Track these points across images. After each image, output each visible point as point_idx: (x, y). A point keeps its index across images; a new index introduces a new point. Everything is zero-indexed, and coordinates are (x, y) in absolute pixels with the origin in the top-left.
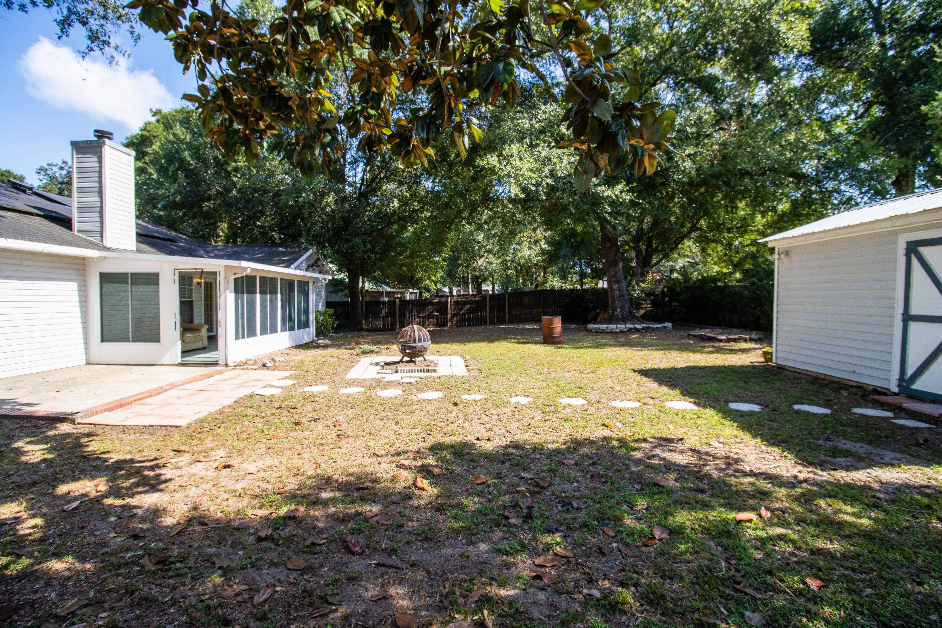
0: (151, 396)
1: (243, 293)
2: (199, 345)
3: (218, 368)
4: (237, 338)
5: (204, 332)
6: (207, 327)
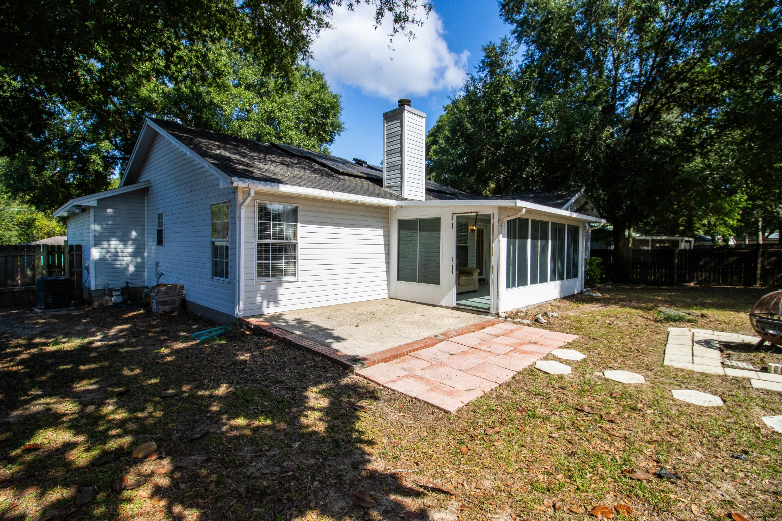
0: (426, 347)
1: (515, 238)
2: (472, 288)
3: (489, 318)
4: (508, 286)
5: (476, 276)
6: (478, 271)
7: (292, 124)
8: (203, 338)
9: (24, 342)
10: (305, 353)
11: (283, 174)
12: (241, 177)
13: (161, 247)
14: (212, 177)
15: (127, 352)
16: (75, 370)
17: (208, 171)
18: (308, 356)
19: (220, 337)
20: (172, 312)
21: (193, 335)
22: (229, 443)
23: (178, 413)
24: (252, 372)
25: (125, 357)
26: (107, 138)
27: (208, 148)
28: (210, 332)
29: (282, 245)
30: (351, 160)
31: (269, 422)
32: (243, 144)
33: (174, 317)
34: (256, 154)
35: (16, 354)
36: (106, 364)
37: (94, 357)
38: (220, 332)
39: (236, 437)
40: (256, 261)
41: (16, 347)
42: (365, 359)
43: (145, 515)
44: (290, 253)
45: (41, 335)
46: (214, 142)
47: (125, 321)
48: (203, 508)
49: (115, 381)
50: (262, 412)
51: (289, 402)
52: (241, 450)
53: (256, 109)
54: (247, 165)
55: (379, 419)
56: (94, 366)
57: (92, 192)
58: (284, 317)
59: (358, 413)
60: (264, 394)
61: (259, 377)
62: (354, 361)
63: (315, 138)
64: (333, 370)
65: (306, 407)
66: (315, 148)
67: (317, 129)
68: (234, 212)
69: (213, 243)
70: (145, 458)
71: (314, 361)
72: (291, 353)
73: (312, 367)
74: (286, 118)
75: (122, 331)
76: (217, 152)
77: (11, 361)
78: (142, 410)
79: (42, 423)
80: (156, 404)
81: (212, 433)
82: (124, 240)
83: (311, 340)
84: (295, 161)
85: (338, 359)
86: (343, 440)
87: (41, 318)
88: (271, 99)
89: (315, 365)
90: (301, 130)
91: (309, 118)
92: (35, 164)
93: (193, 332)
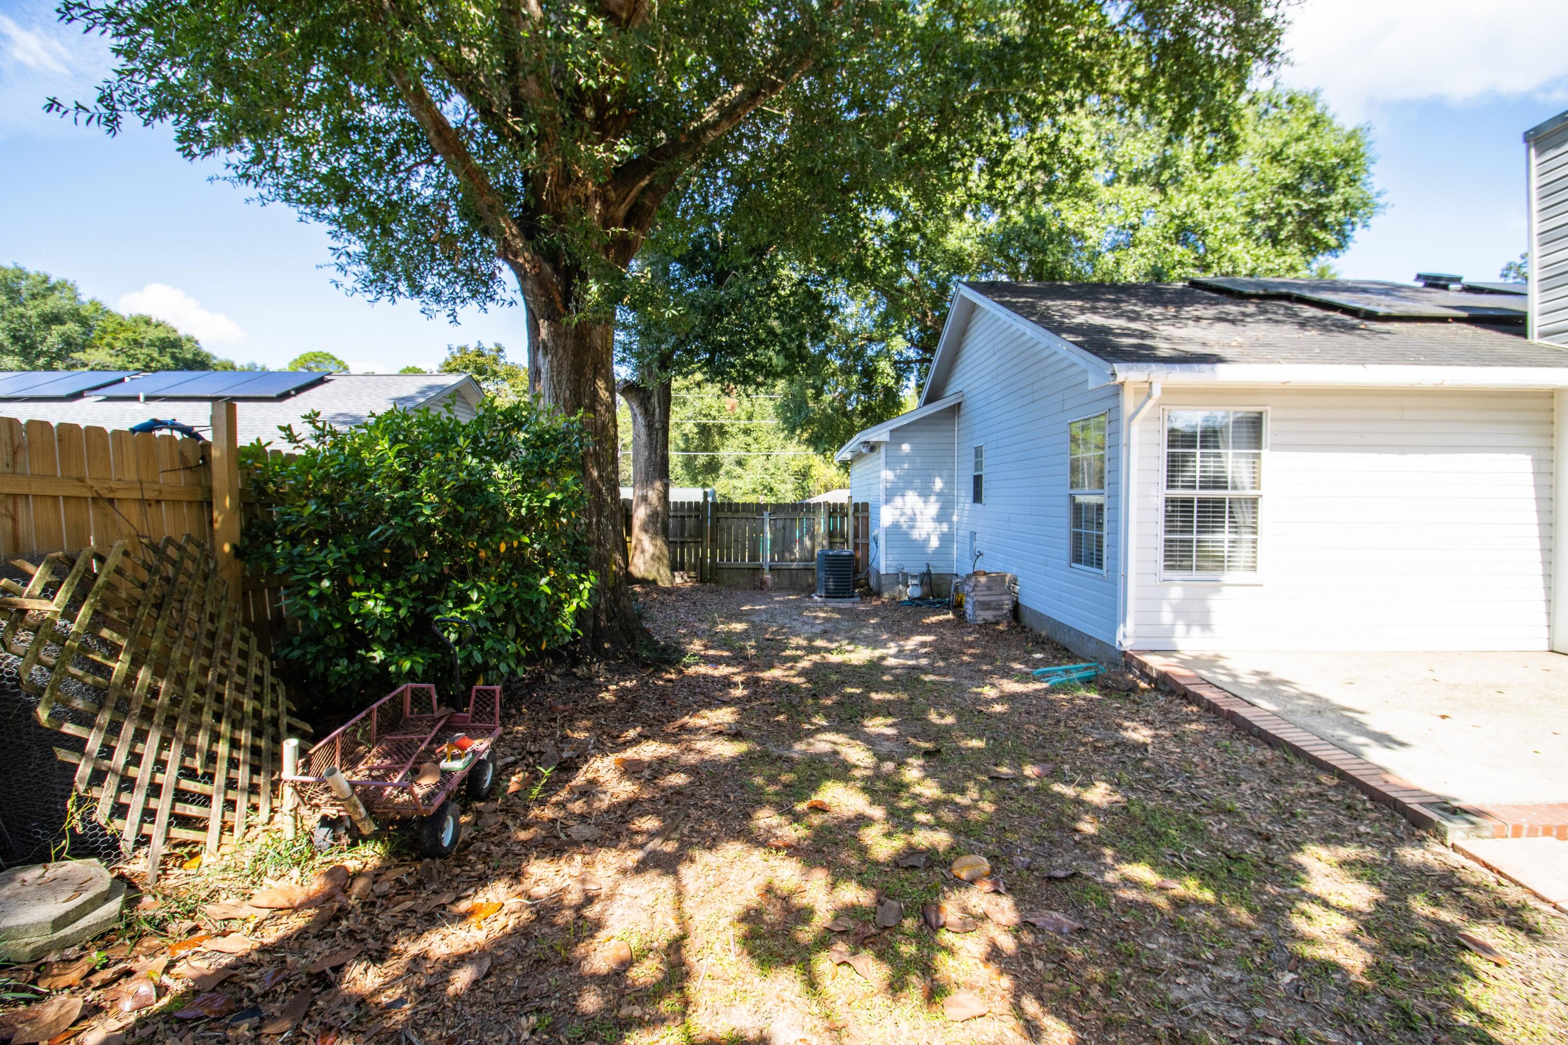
7: (1235, 230)
8: (1055, 680)
9: (804, 643)
10: (1291, 758)
11: (1226, 341)
12: (1133, 361)
13: (978, 505)
14: (1074, 370)
15: (932, 682)
16: (865, 697)
17: (1065, 359)
18: (1299, 767)
19: (1087, 682)
20: (997, 623)
21: (1036, 672)
22: (1125, 913)
23: (1021, 816)
24: (1158, 773)
25: (932, 691)
26: (900, 331)
27: (1064, 316)
28: (1067, 671)
29: (1222, 501)
30: (1410, 281)
31: (1208, 896)
32: (1130, 295)
33: (1002, 632)
34: (1159, 309)
35: (795, 659)
36: (905, 696)
37: (888, 682)
38: (1086, 674)
39: (1134, 904)
40: (1162, 536)
41: (797, 648)
42: (1480, 813)
43: (977, 991)
44: (1243, 517)
45: (824, 634)
46: (1073, 303)
47: (928, 629)
48: (1081, 1029)
49: (919, 729)
50: (1191, 869)
51: (1256, 866)
52: (1149, 937)
53: (1151, 219)
54: (1143, 335)
55: (1552, 1001)
56: (889, 696)
57: (879, 420)
58: (1222, 662)
59: (1469, 959)
60: (1193, 829)
61: (1178, 786)
62: (1445, 810)
63: (1295, 248)
64: (1377, 820)
65: (1303, 892)
66: (1296, 271)
67: (1302, 225)
68: (1116, 433)
69: (1072, 497)
70: (972, 882)
71: (1319, 783)
72: (1252, 749)
73: (1312, 795)
74: (1220, 219)
75: (923, 644)
76: (1080, 319)
77: (791, 668)
78: (963, 791)
79: (829, 772)
80: (983, 787)
81: (1087, 878)
82: (925, 493)
83: (1304, 728)
84: (1251, 309)
85: (1393, 795)
86: (1427, 1018)
87: (822, 610)
88: (1185, 189)
89: (1320, 795)
90: (1258, 239)
91: (1279, 206)
92: (814, 387)
93: (1035, 667)
